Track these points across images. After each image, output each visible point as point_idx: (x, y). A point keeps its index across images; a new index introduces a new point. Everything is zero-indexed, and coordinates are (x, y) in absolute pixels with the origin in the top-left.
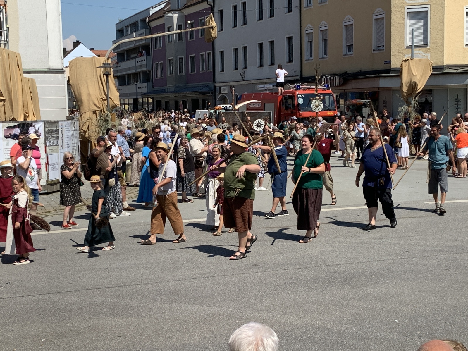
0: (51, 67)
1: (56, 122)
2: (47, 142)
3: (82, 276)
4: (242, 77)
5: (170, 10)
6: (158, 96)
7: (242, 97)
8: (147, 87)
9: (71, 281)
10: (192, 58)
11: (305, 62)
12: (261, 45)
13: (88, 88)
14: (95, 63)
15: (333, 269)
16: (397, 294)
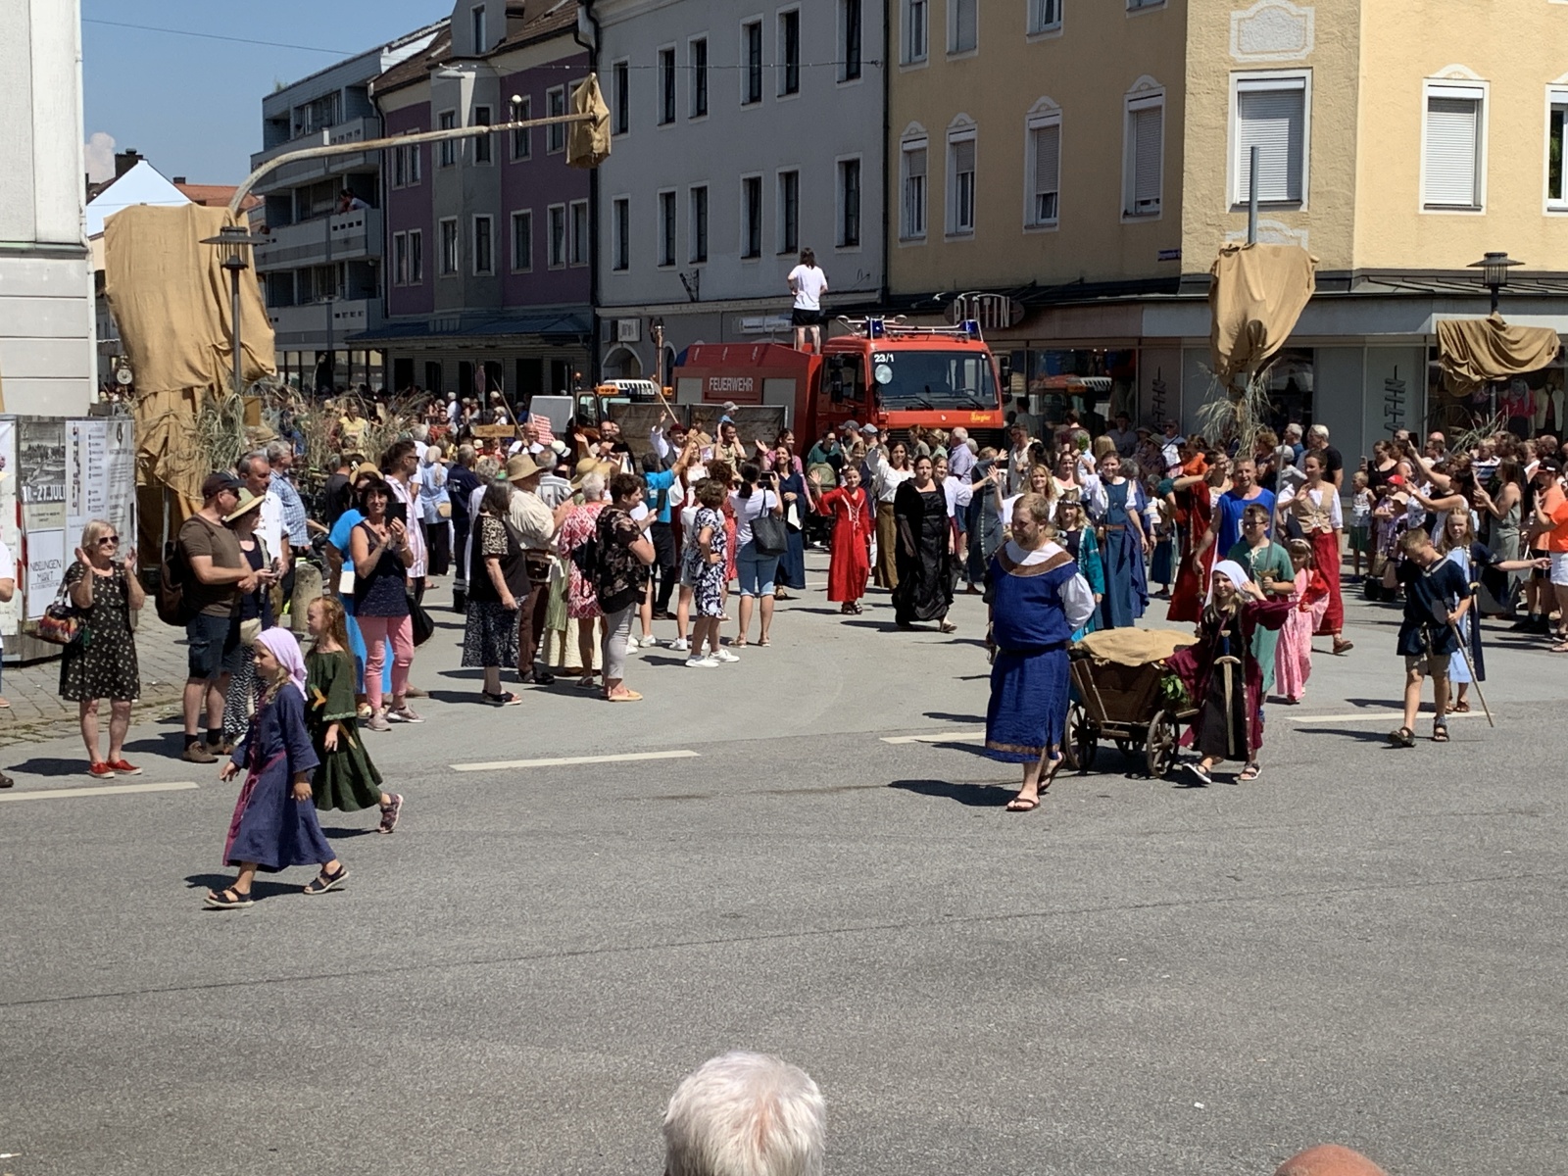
0: (43, 237)
1: (58, 422)
2: (24, 488)
3: (144, 945)
4: (689, 289)
5: (453, 56)
6: (402, 345)
7: (689, 355)
8: (365, 314)
9: (105, 962)
10: (522, 221)
11: (900, 246)
12: (754, 185)
13: (167, 311)
14: (194, 227)
15: (991, 932)
16: (1200, 1018)
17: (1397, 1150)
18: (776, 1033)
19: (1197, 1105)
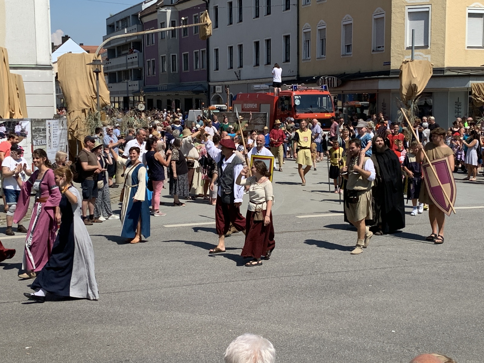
0: (39, 63)
1: (43, 121)
2: (34, 141)
4: (237, 76)
5: (163, 5)
6: (150, 95)
7: (237, 97)
8: (138, 85)
10: (186, 56)
11: (303, 62)
12: (257, 44)
13: (77, 86)
14: (85, 60)
15: (329, 277)
16: (394, 304)
17: (455, 345)
18: (262, 309)
19: (393, 331)
